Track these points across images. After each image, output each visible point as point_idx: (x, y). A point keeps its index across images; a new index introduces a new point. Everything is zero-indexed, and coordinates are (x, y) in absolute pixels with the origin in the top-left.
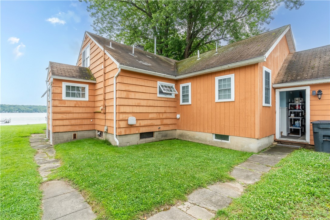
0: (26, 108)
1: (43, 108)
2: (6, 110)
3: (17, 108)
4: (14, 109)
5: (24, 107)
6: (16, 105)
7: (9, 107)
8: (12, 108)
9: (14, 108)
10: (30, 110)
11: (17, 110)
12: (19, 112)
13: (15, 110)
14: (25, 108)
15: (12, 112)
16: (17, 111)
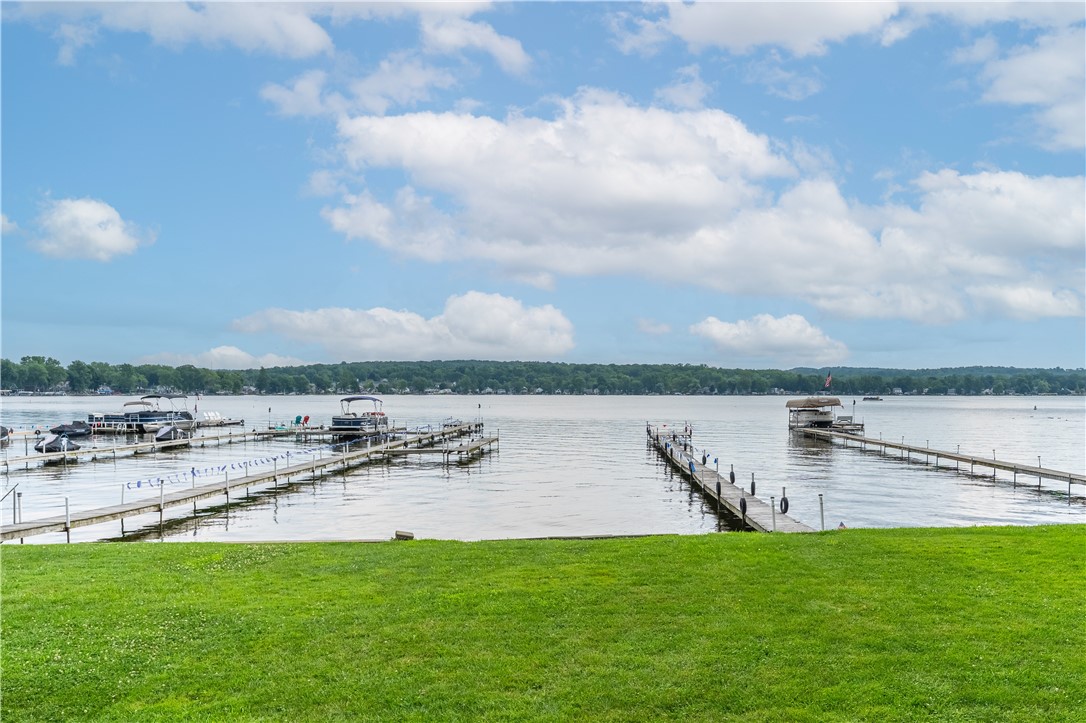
0: (620, 375)
1: (676, 376)
2: (564, 382)
3: (593, 376)
4: (587, 379)
5: (615, 370)
6: (592, 365)
7: (573, 372)
8: (581, 376)
9: (585, 375)
10: (634, 381)
11: (595, 383)
12: (602, 393)
13: (591, 384)
14: (619, 378)
15: (581, 392)
16: (595, 387)
